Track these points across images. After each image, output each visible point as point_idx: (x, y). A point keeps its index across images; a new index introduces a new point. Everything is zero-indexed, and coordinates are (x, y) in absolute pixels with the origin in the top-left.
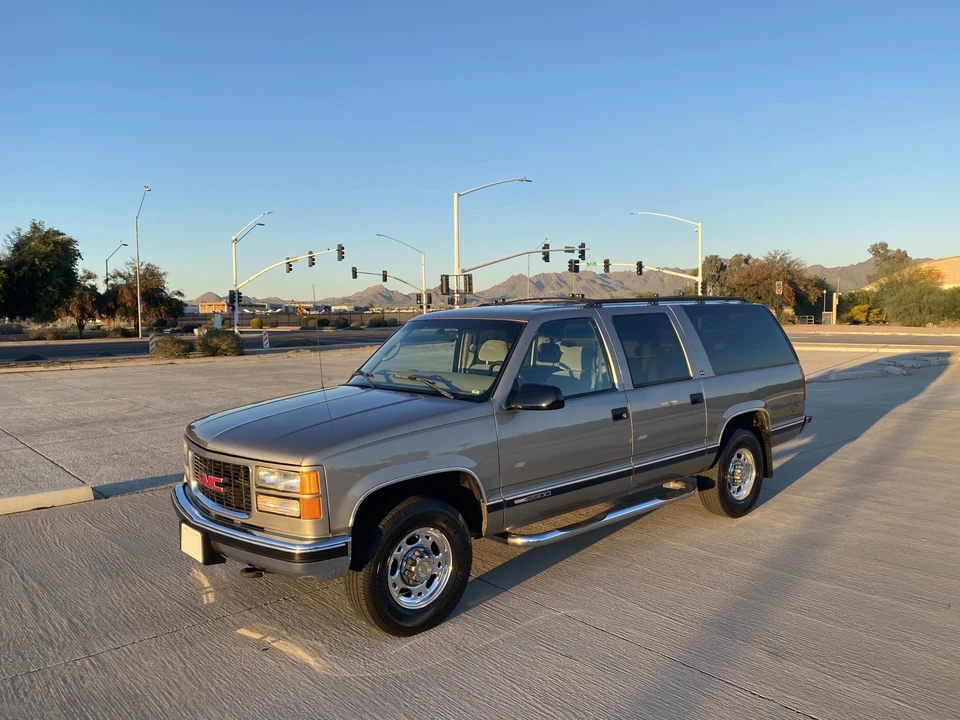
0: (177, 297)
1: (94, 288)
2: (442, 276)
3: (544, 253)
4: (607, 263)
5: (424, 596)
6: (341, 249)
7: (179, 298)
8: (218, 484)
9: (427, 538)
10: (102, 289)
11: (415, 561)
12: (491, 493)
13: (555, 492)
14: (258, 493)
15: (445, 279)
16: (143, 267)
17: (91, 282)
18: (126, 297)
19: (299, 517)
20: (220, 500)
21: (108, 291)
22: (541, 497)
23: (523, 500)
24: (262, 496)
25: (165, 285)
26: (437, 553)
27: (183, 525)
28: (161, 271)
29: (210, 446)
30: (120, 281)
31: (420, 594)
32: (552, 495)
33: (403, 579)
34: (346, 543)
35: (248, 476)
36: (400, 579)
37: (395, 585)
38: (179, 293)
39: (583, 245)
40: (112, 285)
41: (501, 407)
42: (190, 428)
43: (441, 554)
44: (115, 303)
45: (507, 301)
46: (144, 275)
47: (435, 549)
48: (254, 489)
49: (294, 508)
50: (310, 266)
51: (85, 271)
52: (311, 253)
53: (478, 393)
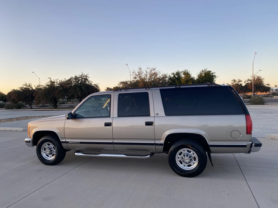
1: (241, 84)
7: (269, 86)
9: (52, 145)
10: (244, 85)
13: (81, 143)
16: (257, 77)
17: (240, 83)
18: (250, 86)
21: (245, 85)
22: (77, 143)
23: (71, 142)
28: (262, 78)
30: (249, 82)
37: (45, 153)
38: (268, 85)
40: (247, 83)
43: (55, 150)
44: (247, 88)
46: (257, 80)
47: (54, 148)
51: (239, 80)
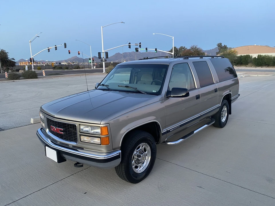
0: (12, 60)
2: (98, 53)
3: (129, 46)
4: (146, 49)
5: (142, 168)
6: (65, 44)
7: (14, 61)
8: (61, 131)
9: (143, 146)
11: (140, 156)
12: (163, 128)
13: (181, 126)
14: (80, 135)
15: (99, 54)
19: (101, 144)
20: (61, 137)
22: (178, 128)
23: (172, 130)
24: (82, 136)
25: (8, 56)
26: (145, 152)
27: (46, 147)
28: (6, 52)
29: (56, 116)
31: (141, 167)
32: (180, 127)
33: (135, 162)
34: (120, 153)
35: (76, 128)
36: (135, 163)
37: (133, 165)
38: (13, 59)
39: (140, 43)
41: (164, 96)
42: (41, 107)
43: (147, 152)
45: (148, 58)
46: (1, 53)
47: (145, 150)
48: (79, 133)
49: (97, 141)
50: (56, 50)
52: (56, 46)
53: (155, 92)
